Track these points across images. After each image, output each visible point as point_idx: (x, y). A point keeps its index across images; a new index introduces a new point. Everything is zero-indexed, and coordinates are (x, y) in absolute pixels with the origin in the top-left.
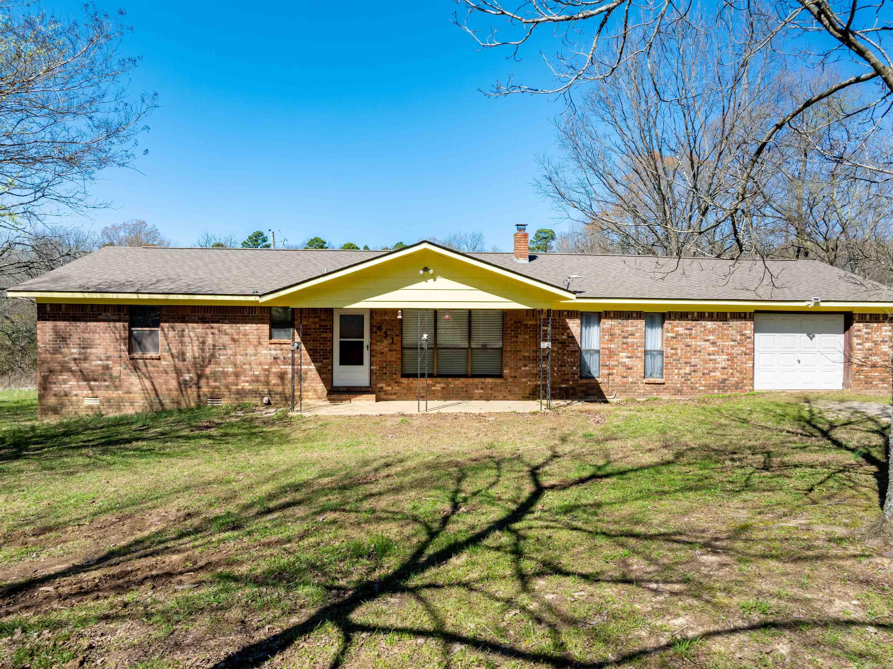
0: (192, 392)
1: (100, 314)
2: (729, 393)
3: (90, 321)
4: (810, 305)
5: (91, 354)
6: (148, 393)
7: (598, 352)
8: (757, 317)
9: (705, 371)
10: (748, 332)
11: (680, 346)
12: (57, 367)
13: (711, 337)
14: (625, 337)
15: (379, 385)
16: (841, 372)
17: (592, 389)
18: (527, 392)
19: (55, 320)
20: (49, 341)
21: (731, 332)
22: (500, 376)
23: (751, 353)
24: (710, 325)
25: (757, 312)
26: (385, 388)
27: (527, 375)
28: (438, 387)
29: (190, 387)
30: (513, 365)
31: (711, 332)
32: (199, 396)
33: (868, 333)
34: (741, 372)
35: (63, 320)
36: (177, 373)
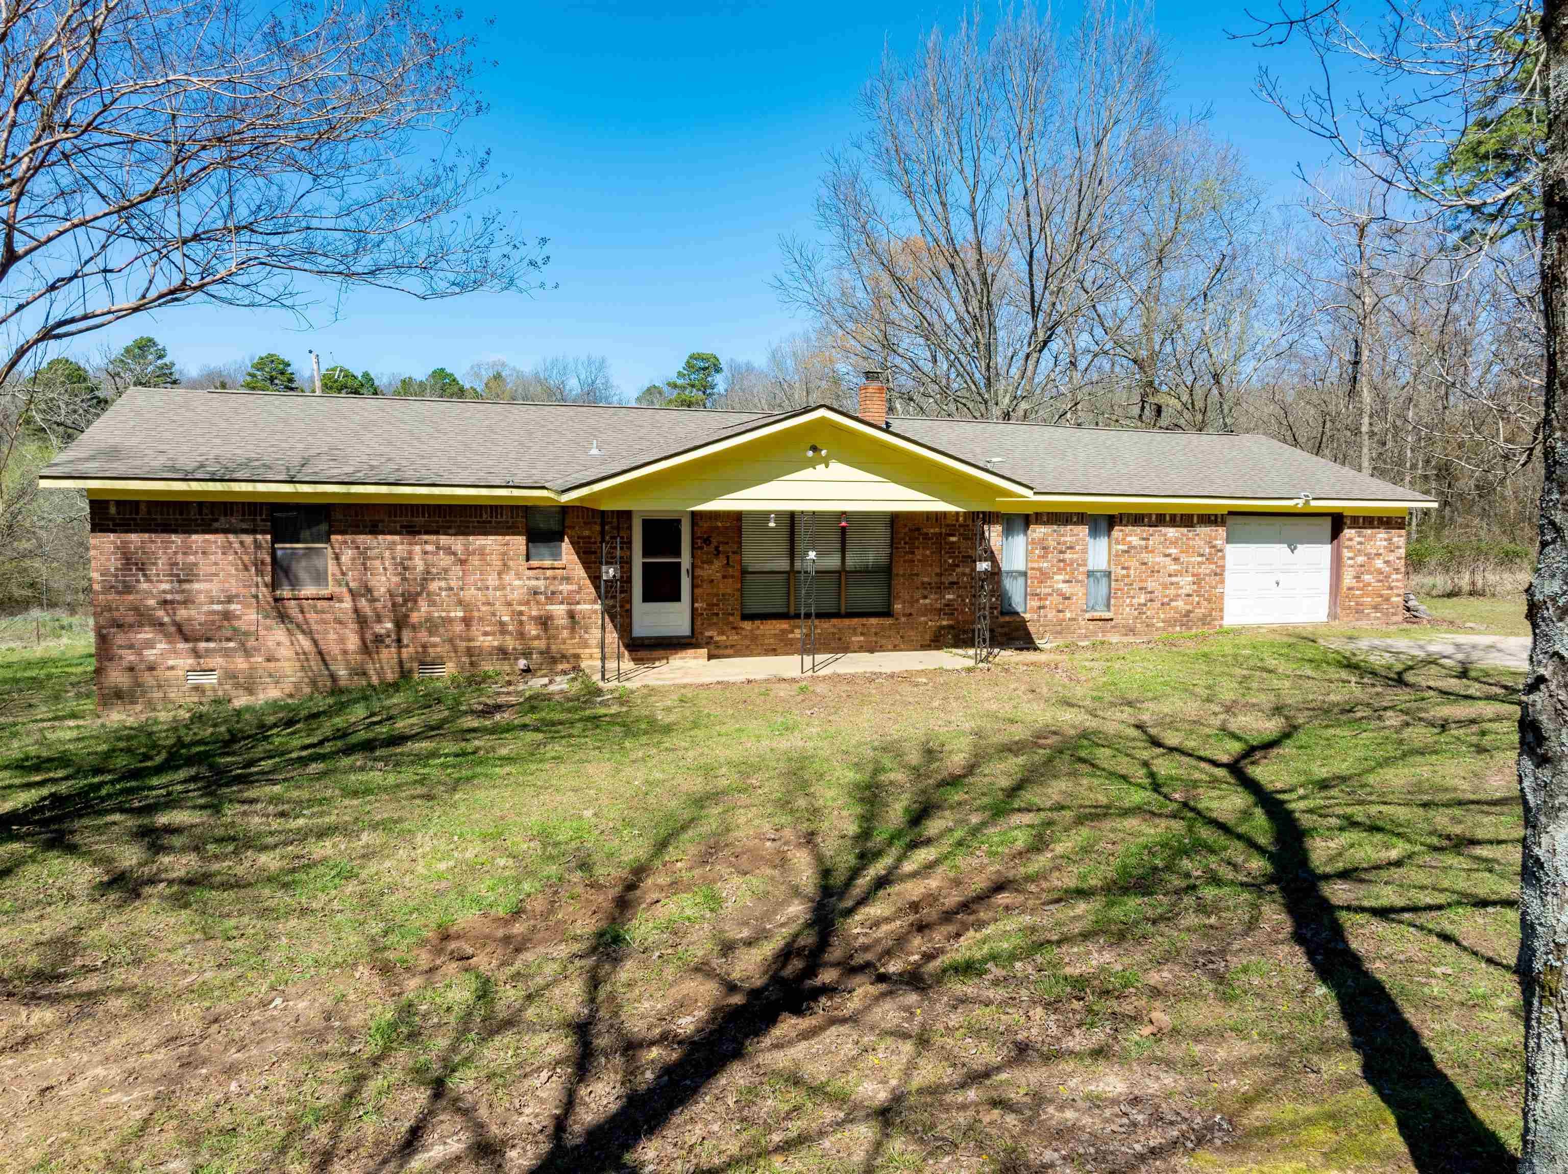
0: (388, 655)
1: (217, 520)
2: (1194, 631)
3: (196, 532)
4: (1298, 504)
5: (199, 592)
6: (307, 660)
7: (1025, 574)
8: (1230, 520)
9: (1166, 600)
10: (1219, 543)
11: (1133, 563)
12: (131, 618)
13: (1173, 551)
14: (1061, 552)
15: (708, 634)
16: (1325, 599)
17: (1017, 629)
18: (927, 637)
19: (127, 532)
20: (117, 569)
21: (1198, 542)
22: (888, 614)
23: (1219, 574)
24: (1172, 532)
25: (1231, 513)
26: (717, 638)
27: (926, 611)
28: (797, 634)
29: (388, 646)
30: (907, 597)
31: (1174, 543)
32: (401, 663)
33: (1360, 543)
34: (1209, 601)
35: (143, 531)
36: (359, 622)
